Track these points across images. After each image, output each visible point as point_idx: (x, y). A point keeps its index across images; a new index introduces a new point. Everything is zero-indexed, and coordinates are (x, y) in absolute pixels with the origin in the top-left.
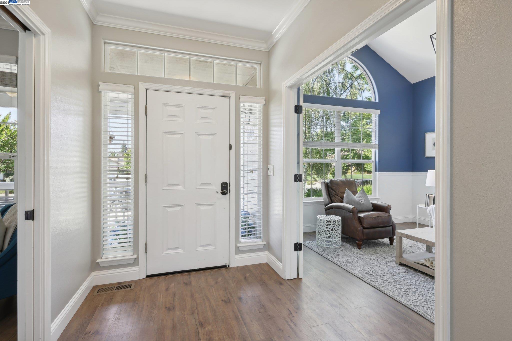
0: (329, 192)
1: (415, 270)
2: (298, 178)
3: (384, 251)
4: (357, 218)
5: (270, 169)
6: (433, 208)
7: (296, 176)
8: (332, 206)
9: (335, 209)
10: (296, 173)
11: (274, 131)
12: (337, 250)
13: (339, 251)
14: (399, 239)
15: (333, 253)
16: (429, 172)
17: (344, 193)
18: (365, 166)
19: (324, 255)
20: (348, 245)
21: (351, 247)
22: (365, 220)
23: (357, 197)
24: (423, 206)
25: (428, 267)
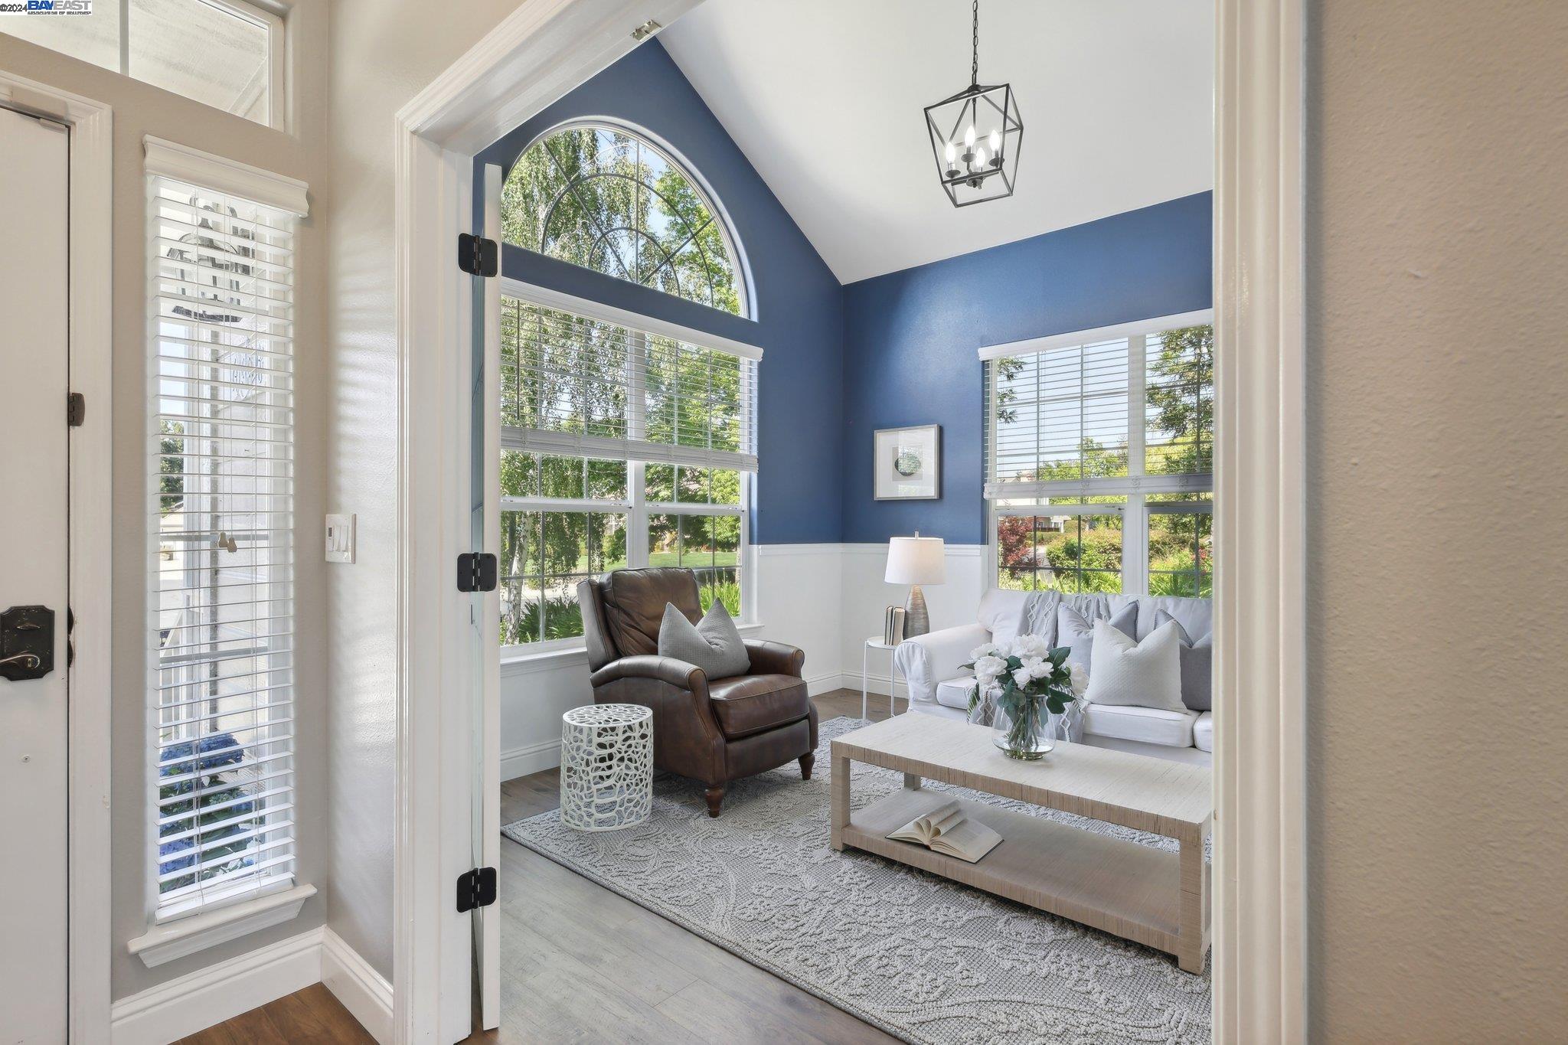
0: (609, 619)
1: (889, 863)
2: (474, 572)
3: (791, 805)
4: (705, 706)
5: (336, 533)
6: (908, 648)
7: (464, 561)
8: (619, 667)
9: (629, 679)
10: (467, 550)
11: (356, 348)
12: (640, 836)
13: (646, 838)
14: (840, 766)
15: (626, 855)
16: (895, 541)
17: (659, 618)
18: (708, 527)
19: (594, 870)
20: (675, 807)
21: (687, 812)
22: (732, 711)
23: (703, 630)
24: (878, 642)
25: (927, 848)
